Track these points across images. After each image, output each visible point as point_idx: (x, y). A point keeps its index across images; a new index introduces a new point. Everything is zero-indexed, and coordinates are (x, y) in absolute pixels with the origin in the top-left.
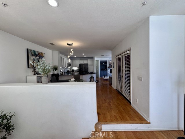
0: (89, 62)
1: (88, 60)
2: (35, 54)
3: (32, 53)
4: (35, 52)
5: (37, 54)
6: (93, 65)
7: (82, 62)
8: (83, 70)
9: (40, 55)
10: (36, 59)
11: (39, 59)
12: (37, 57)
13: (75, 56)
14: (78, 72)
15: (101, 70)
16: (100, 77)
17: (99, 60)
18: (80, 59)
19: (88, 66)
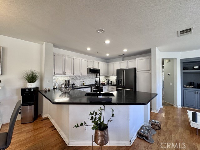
15: (184, 87)
16: (178, 107)
17: (176, 59)
18: (123, 60)
19: (137, 74)
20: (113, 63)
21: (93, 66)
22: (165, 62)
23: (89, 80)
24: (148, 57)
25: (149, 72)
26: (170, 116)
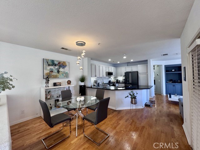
0: (139, 68)
1: (138, 65)
2: (53, 63)
3: (49, 63)
4: (53, 61)
5: (56, 63)
6: (147, 73)
7: (129, 69)
8: (130, 82)
9: (61, 64)
10: (54, 69)
11: (59, 68)
12: (57, 67)
13: (118, 62)
14: (123, 83)
15: (167, 82)
16: (164, 95)
17: (162, 65)
18: (127, 66)
19: (139, 75)
20: (120, 67)
21: (109, 70)
22: (156, 66)
23: (106, 80)
24: (146, 65)
25: (146, 74)
26: (160, 99)
